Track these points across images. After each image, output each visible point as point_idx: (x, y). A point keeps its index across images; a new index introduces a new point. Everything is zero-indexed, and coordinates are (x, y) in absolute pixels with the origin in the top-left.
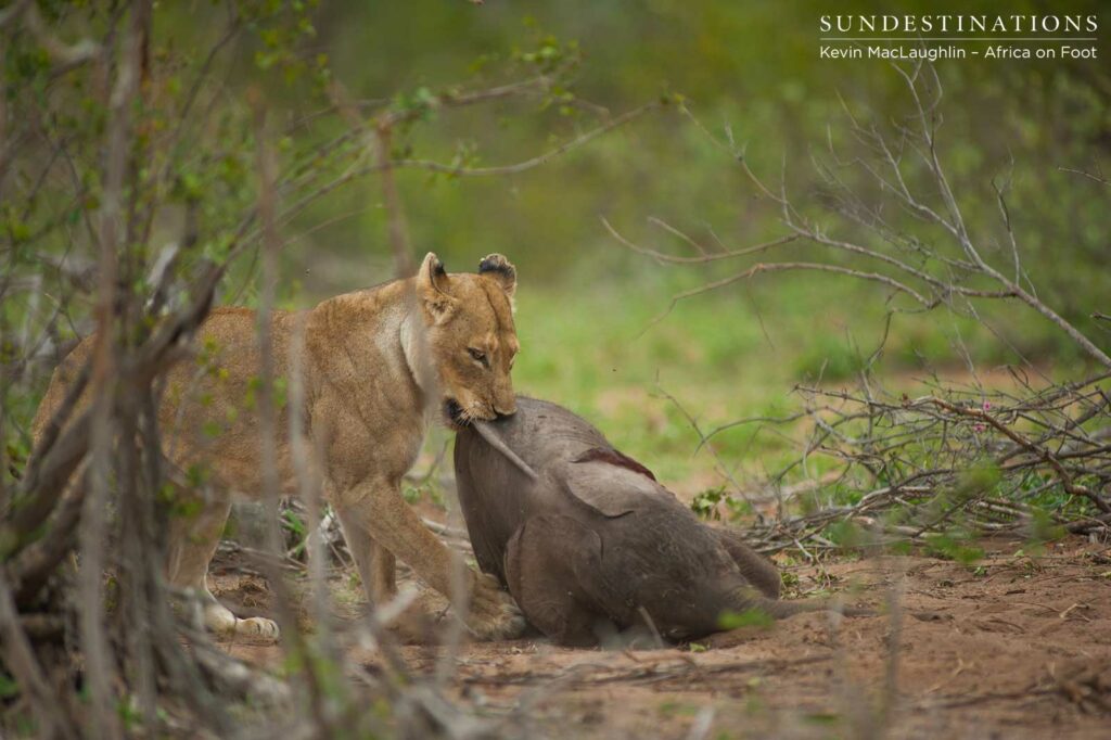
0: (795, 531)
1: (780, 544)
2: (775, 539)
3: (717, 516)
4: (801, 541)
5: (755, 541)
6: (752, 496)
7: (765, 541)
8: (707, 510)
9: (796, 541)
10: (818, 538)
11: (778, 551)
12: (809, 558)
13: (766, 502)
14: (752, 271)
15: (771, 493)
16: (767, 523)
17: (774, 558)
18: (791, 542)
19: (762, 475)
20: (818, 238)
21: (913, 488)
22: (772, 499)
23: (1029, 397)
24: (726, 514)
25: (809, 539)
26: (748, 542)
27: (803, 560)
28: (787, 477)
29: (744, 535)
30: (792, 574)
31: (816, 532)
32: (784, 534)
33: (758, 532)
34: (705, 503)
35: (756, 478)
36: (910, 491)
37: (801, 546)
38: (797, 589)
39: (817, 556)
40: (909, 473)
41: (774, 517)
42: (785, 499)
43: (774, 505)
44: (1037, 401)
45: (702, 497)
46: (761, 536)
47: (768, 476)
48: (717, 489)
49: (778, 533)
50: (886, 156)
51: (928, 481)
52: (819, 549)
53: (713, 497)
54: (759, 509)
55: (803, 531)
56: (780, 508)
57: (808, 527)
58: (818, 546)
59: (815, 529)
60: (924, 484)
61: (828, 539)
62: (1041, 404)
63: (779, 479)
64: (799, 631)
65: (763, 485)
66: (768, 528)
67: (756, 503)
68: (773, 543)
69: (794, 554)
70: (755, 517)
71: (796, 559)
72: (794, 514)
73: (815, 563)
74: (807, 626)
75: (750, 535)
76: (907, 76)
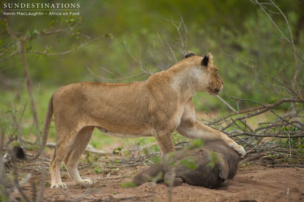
0: (143, 159)
1: (139, 163)
2: (137, 161)
3: (121, 155)
4: (145, 162)
5: (132, 162)
6: (131, 149)
7: (134, 162)
8: (118, 153)
9: (143, 162)
10: (150, 161)
11: (138, 165)
13: (135, 151)
15: (136, 148)
16: (135, 157)
18: (141, 163)
19: (134, 143)
21: (177, 147)
22: (136, 150)
23: (212, 121)
24: (123, 154)
25: (147, 162)
26: (129, 162)
28: (141, 144)
29: (128, 160)
31: (149, 160)
32: (140, 160)
33: (132, 159)
34: (117, 151)
35: (132, 144)
36: (177, 148)
37: (145, 164)
40: (177, 143)
41: (137, 155)
42: (140, 150)
43: (137, 152)
44: (214, 122)
45: (116, 149)
46: (133, 161)
47: (135, 143)
48: (120, 147)
49: (138, 160)
50: (170, 50)
51: (182, 145)
52: (150, 165)
53: (119, 149)
54: (133, 153)
55: (145, 159)
56: (139, 153)
57: (147, 158)
58: (149, 164)
59: (149, 159)
60: (181, 146)
61: (153, 162)
62: (215, 123)
63: (139, 144)
64: (144, 188)
65: (134, 146)
66: (135, 158)
67: (132, 151)
68: (136, 163)
70: (132, 155)
72: (143, 155)
74: (146, 187)
75: (130, 160)
76: (177, 27)
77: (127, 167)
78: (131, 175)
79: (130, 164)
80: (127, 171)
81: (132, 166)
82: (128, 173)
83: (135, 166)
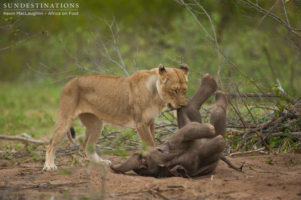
0: (78, 148)
1: (74, 152)
2: (73, 150)
4: (80, 151)
5: (68, 151)
7: (70, 151)
9: (79, 151)
11: (74, 154)
12: (82, 156)
14: (67, 78)
16: (71, 146)
17: (72, 155)
18: (77, 151)
20: (85, 68)
21: (110, 137)
26: (65, 151)
27: (80, 156)
29: (64, 149)
30: (77, 160)
32: (75, 149)
33: (68, 148)
37: (80, 152)
38: (79, 164)
39: (84, 155)
40: (109, 133)
46: (69, 150)
49: (73, 149)
50: (104, 47)
51: (114, 135)
64: (79, 175)
66: (71, 147)
69: (78, 154)
70: (68, 145)
71: (78, 156)
72: (78, 144)
73: (83, 157)
74: (81, 174)
75: (66, 149)
76: (109, 25)
77: (63, 155)
78: (67, 163)
79: (66, 153)
80: (63, 159)
81: (68, 155)
82: (64, 161)
83: (70, 154)
